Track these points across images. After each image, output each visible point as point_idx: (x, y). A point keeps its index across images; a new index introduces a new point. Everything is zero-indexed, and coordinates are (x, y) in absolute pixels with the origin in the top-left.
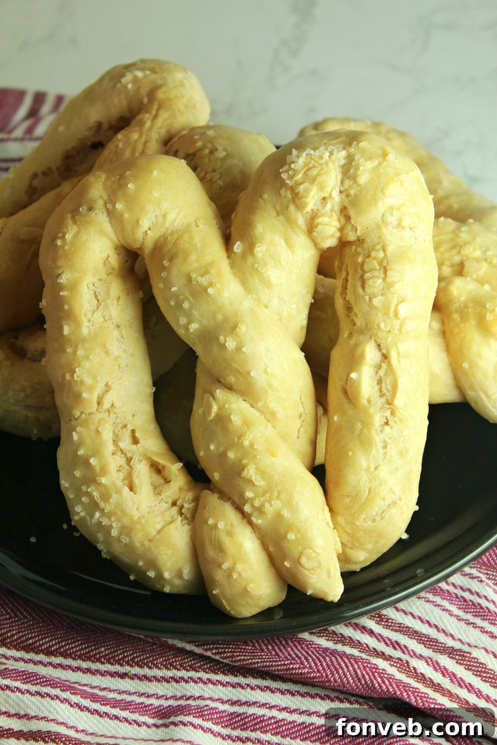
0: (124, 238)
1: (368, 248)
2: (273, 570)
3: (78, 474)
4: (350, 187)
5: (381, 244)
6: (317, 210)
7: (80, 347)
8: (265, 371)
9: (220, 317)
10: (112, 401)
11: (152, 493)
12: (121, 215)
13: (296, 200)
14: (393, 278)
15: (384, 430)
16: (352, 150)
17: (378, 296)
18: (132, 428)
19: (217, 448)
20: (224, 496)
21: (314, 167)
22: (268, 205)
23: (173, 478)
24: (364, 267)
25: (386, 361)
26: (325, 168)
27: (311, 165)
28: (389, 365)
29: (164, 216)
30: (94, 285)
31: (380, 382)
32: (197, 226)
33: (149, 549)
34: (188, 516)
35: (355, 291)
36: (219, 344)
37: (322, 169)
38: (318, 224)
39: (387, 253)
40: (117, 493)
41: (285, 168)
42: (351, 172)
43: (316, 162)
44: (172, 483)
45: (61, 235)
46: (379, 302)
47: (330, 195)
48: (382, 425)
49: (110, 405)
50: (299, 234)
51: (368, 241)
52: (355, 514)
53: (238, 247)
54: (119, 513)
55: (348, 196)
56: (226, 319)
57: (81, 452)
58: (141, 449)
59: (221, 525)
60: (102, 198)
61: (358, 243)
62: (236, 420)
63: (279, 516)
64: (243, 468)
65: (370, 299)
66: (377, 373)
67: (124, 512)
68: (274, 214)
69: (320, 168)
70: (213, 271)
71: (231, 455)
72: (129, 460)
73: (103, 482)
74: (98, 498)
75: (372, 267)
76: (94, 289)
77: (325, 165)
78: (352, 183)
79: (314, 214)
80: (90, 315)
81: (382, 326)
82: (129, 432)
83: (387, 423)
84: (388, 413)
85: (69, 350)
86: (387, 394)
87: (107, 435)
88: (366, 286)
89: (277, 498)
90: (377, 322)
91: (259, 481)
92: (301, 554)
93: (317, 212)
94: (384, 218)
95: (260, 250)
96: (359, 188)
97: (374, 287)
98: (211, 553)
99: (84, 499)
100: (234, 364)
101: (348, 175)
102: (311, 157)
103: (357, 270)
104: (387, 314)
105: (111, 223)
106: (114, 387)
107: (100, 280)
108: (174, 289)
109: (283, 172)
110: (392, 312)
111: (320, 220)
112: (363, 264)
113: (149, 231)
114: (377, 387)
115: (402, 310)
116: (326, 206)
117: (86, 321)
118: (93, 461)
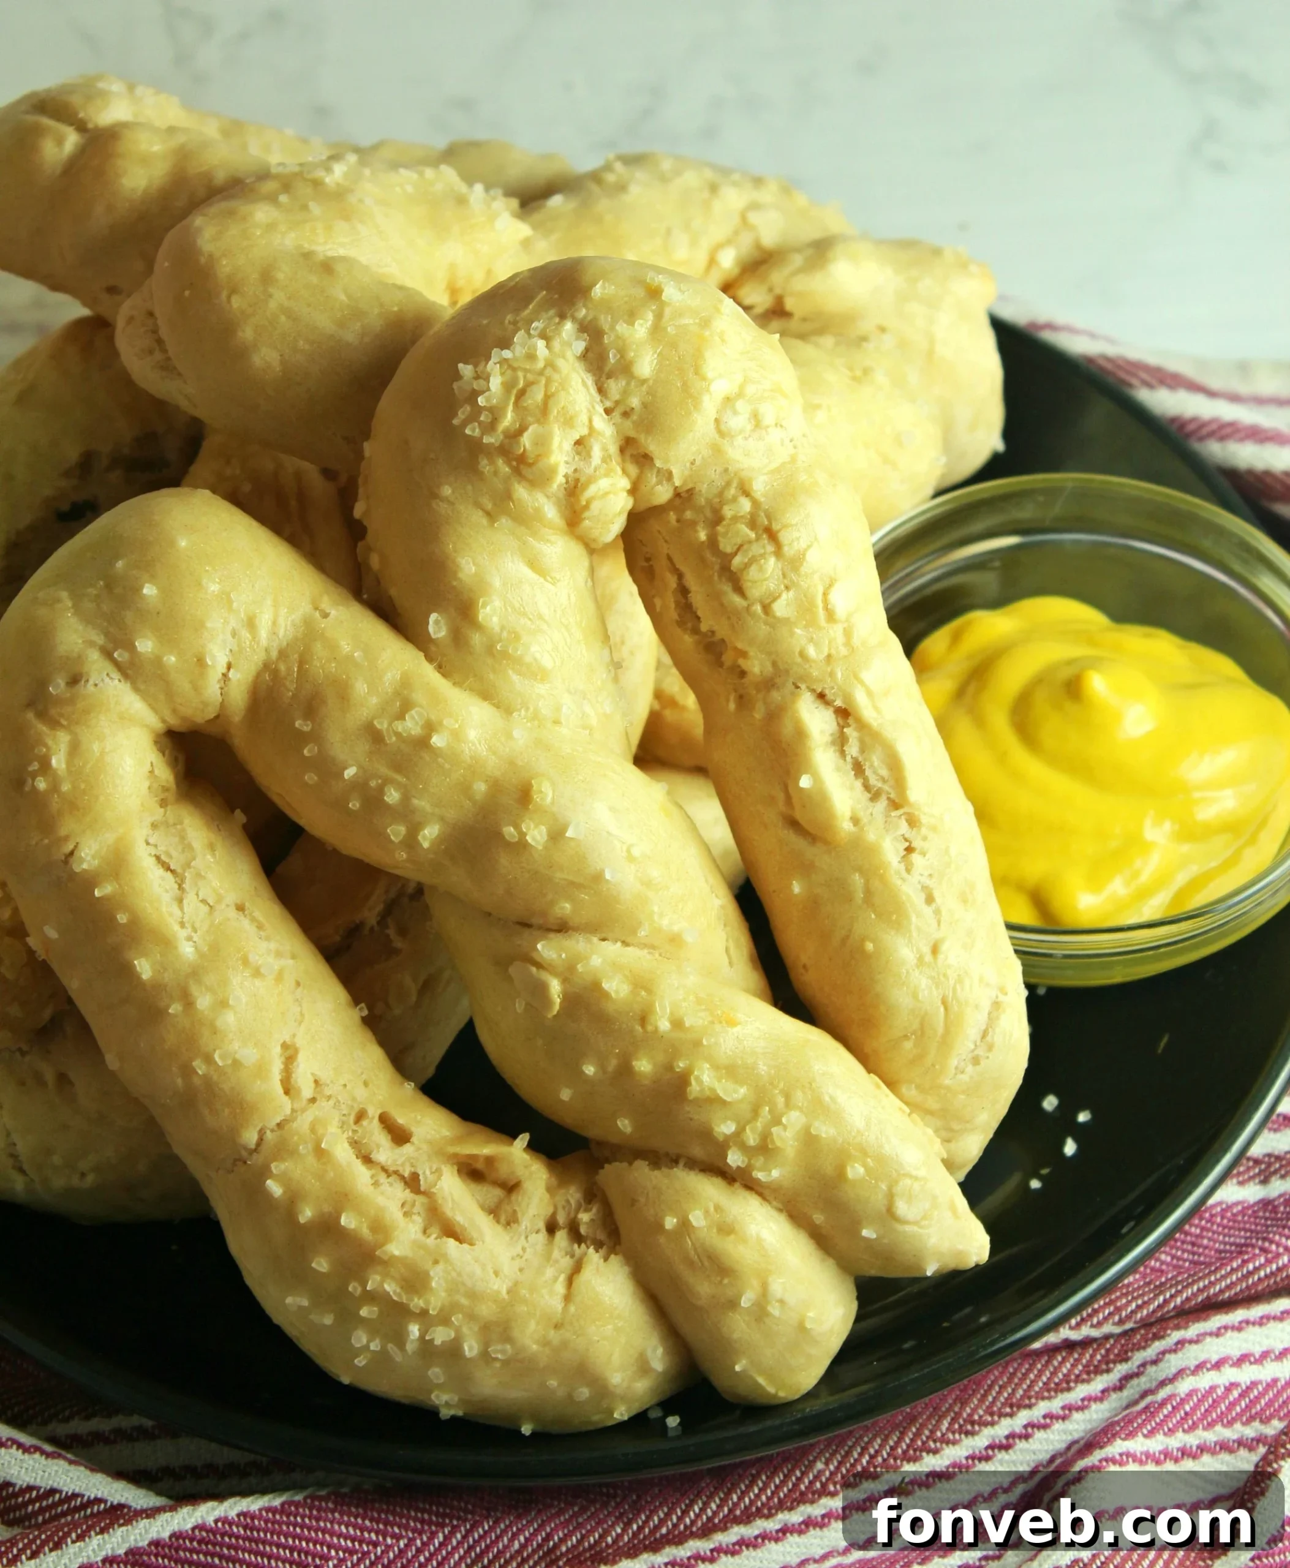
1: (708, 503)
3: (322, 1264)
4: (625, 393)
5: (734, 484)
6: (575, 471)
7: (195, 991)
8: (629, 858)
9: (480, 788)
10: (312, 1074)
11: (498, 1227)
12: (158, 662)
13: (524, 470)
14: (794, 544)
15: (911, 864)
17: (779, 596)
18: (379, 1111)
19: (602, 1066)
20: (659, 1159)
21: (529, 384)
22: (462, 508)
23: (521, 1174)
24: (721, 546)
25: (850, 721)
26: (556, 377)
27: (521, 384)
28: (861, 726)
29: (251, 624)
30: (148, 843)
31: (857, 768)
32: (325, 615)
33: (565, 1345)
34: (600, 1235)
35: (721, 605)
36: (508, 845)
37: (548, 381)
38: (587, 501)
39: (757, 496)
40: (436, 1262)
41: (461, 415)
42: (612, 361)
43: (526, 371)
44: (527, 1185)
45: (35, 766)
46: (787, 605)
47: (591, 427)
48: (902, 857)
49: (312, 1085)
50: (552, 538)
51: (703, 488)
52: (932, 1066)
53: (436, 626)
54: (464, 1301)
55: (625, 414)
56: (496, 786)
57: (306, 1214)
58: (423, 1146)
59: (697, 1221)
60: (91, 644)
61: (677, 502)
62: (615, 987)
63: (809, 1141)
64: (683, 1080)
65: (766, 609)
66: (842, 754)
67: (472, 1295)
68: (484, 520)
69: (543, 381)
70: (418, 696)
71: (641, 1066)
72: (412, 1183)
73: (395, 1253)
74: (399, 1295)
75: (739, 541)
76: (153, 851)
77: (549, 371)
78: (623, 383)
79: (572, 483)
80: (178, 912)
81: (811, 652)
82: (376, 1123)
83: (910, 849)
84: (902, 827)
85: (175, 1009)
86: (885, 787)
87: (344, 1153)
88: (746, 585)
89: (787, 1105)
90: (797, 650)
91: (732, 1092)
92: (891, 1197)
93: (576, 475)
94: (723, 427)
95: (487, 613)
96: (644, 388)
97: (764, 580)
98: (702, 1288)
99: (364, 1312)
100: (558, 875)
101: (606, 369)
102: (510, 367)
103: (702, 560)
104: (811, 623)
105: (136, 689)
106: (300, 1042)
107: (154, 826)
108: (349, 773)
109: (465, 424)
110: (821, 614)
111: (591, 491)
112: (713, 542)
113: (232, 671)
114: (859, 784)
115: (839, 601)
116: (589, 455)
117: (176, 928)
118: (348, 1220)
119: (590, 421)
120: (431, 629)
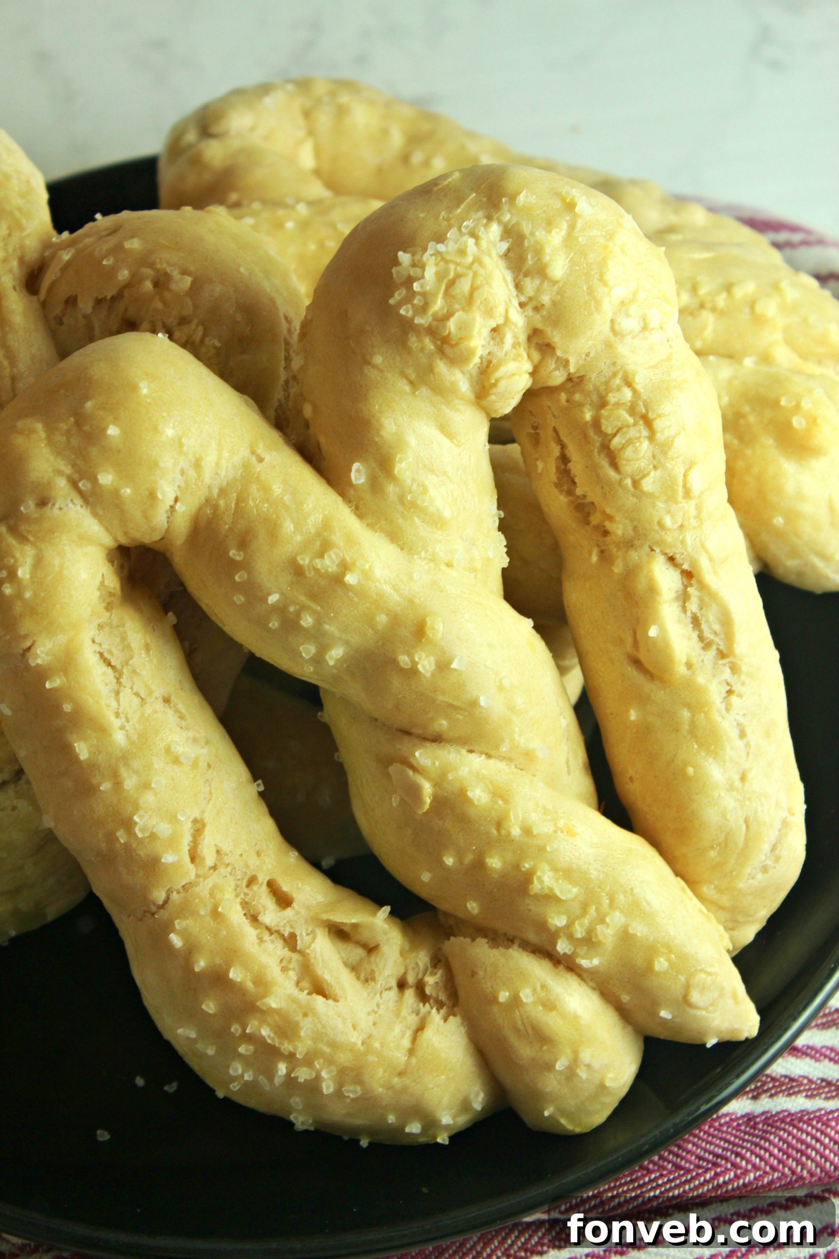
0: (126, 533)
1: (596, 389)
2: (629, 1029)
3: (210, 1007)
4: (538, 290)
5: (620, 375)
6: (489, 353)
7: (124, 772)
8: (501, 688)
10: (216, 845)
11: (358, 985)
12: (116, 493)
13: (447, 349)
14: (667, 431)
15: (731, 705)
16: (507, 217)
17: (648, 474)
18: (268, 878)
19: (460, 859)
20: (500, 938)
21: (458, 276)
22: (389, 376)
23: (381, 938)
24: (603, 428)
25: (693, 582)
26: (481, 272)
27: (452, 276)
28: (703, 587)
29: (197, 465)
30: (94, 642)
31: (696, 622)
32: (261, 460)
33: (405, 1089)
34: (442, 997)
35: (598, 476)
36: (401, 670)
37: (475, 275)
38: (497, 381)
39: (639, 388)
40: (305, 1015)
41: (397, 296)
42: (530, 262)
43: (457, 264)
44: (385, 948)
45: (4, 574)
46: (654, 482)
47: (507, 319)
48: (725, 698)
49: (215, 855)
50: (462, 408)
51: (593, 376)
52: (731, 872)
53: (358, 474)
54: (326, 1049)
55: (536, 309)
56: (395, 620)
57: (201, 964)
58: (303, 912)
59: (526, 995)
60: (60, 473)
61: (569, 385)
62: (478, 795)
63: (626, 937)
64: (527, 878)
65: (636, 483)
66: (684, 609)
67: (333, 1045)
68: (408, 388)
69: (471, 274)
70: (337, 538)
71: (495, 862)
72: (290, 942)
73: (274, 1005)
74: (273, 1039)
75: (619, 424)
76: (98, 649)
77: (476, 265)
78: (538, 282)
79: (485, 364)
80: (114, 704)
81: (668, 522)
82: (264, 888)
83: (730, 692)
84: (727, 674)
85: (105, 786)
86: (717, 640)
87: (236, 915)
88: (622, 463)
89: (612, 905)
90: (656, 519)
91: (567, 891)
92: (687, 987)
93: (489, 357)
94: (616, 327)
95: (403, 467)
96: (556, 288)
97: (638, 460)
98: (525, 1051)
99: (242, 1049)
100: (440, 698)
101: (525, 268)
102: (443, 259)
103: (585, 436)
104: (671, 498)
105: (95, 514)
106: (208, 818)
107: (101, 627)
108: (273, 599)
109: (400, 304)
110: (680, 490)
111: (502, 371)
112: (596, 423)
113: (178, 504)
114: (695, 635)
115: (696, 482)
116: (502, 341)
117: (112, 718)
118: (235, 974)
119: (507, 312)
120: (352, 476)
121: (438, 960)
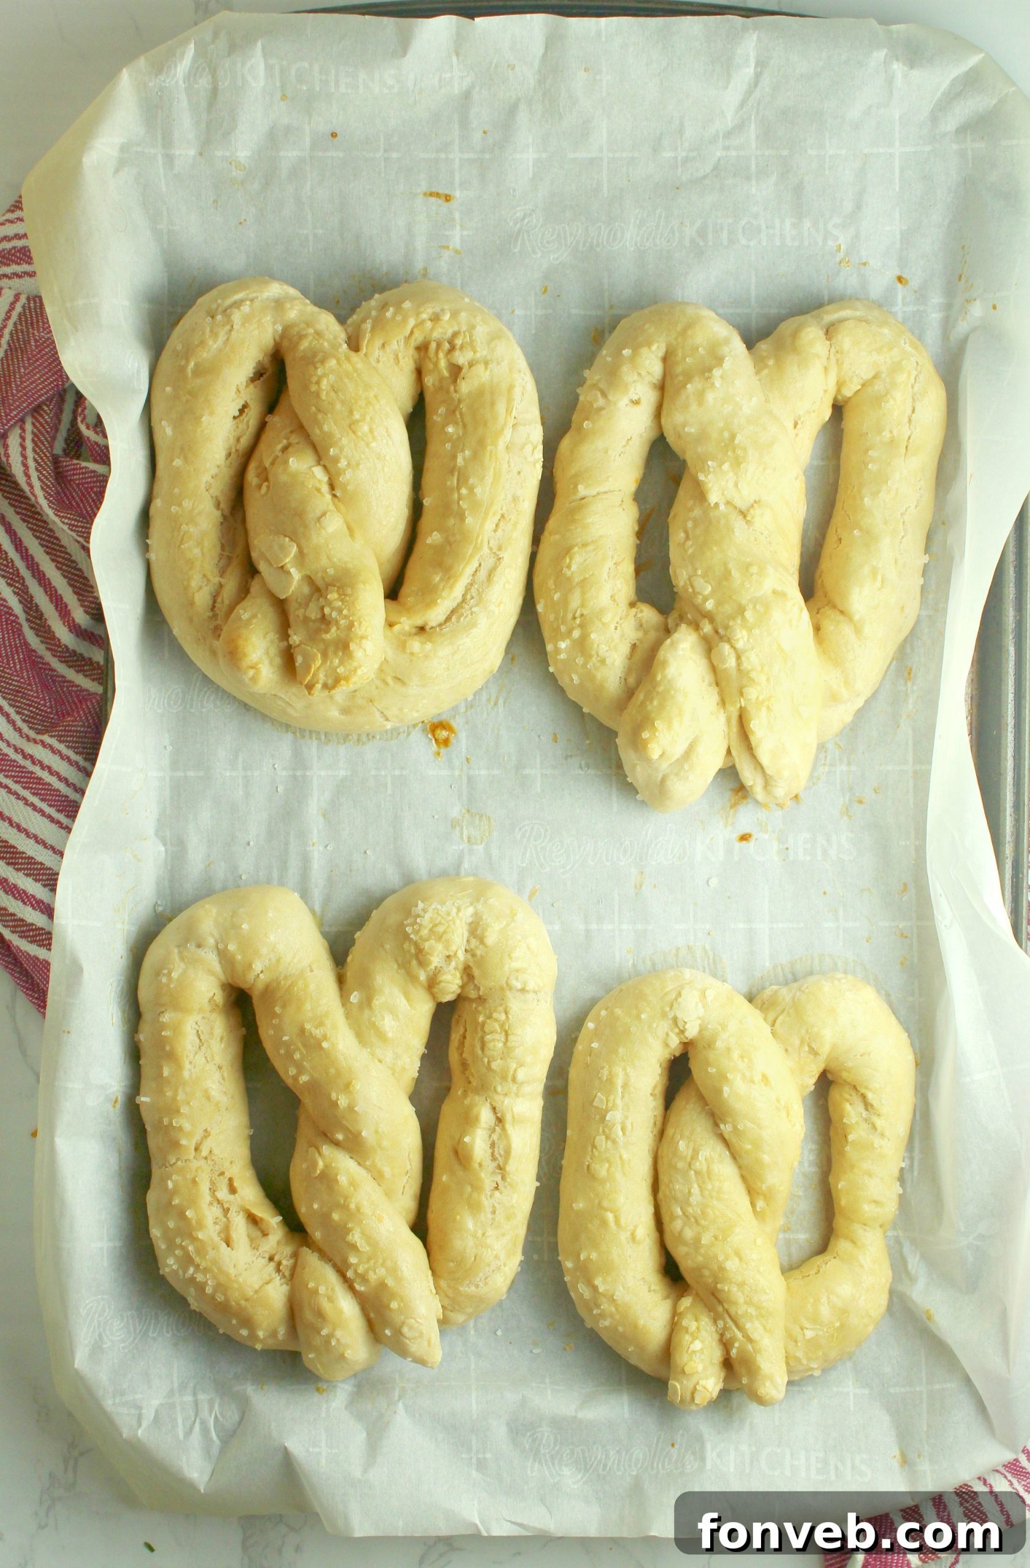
0: (232, 978)
1: (489, 1008)
3: (172, 1224)
4: (477, 947)
5: (503, 1007)
6: (440, 967)
7: (180, 1090)
8: (376, 1131)
9: (332, 1071)
10: (211, 1148)
11: (248, 1248)
12: (233, 956)
13: (420, 956)
14: (513, 1042)
15: (493, 1195)
16: (480, 907)
17: (497, 1059)
18: (230, 1176)
19: (321, 1207)
20: (324, 1256)
21: (440, 923)
23: (271, 1231)
24: (484, 1028)
25: (500, 1125)
26: (452, 926)
27: (437, 922)
28: (504, 1129)
29: (278, 960)
30: (197, 1023)
31: (493, 1145)
32: (312, 971)
33: (245, 1308)
34: (287, 1274)
35: (474, 1052)
36: (330, 1100)
37: (449, 927)
38: (440, 982)
39: (510, 1017)
40: (213, 1249)
41: (409, 921)
42: (479, 933)
43: (443, 918)
44: (271, 1237)
45: (165, 972)
46: (498, 1065)
47: (455, 954)
48: (492, 1190)
49: (208, 1152)
50: (419, 988)
51: (490, 1001)
52: (458, 1279)
53: (355, 997)
54: (215, 1269)
55: (473, 956)
56: (338, 1074)
57: (176, 1201)
58: (238, 1200)
59: (322, 1290)
60: (213, 936)
61: (479, 1001)
62: (343, 1179)
63: (382, 1284)
64: (348, 1231)
65: (489, 1062)
66: (490, 1136)
67: (220, 1269)
68: (396, 966)
69: (447, 925)
70: (327, 1021)
71: (336, 1216)
72: (226, 1211)
73: (199, 1236)
74: (193, 1253)
75: (492, 1029)
76: (197, 1028)
77: (452, 922)
78: (478, 943)
79: (437, 971)
80: (191, 1057)
81: (499, 1089)
82: (226, 1181)
83: (497, 1188)
84: (499, 1178)
85: (169, 1092)
86: (500, 1158)
87: (204, 1187)
88: (486, 1049)
89: (382, 1265)
90: (493, 1084)
91: (363, 1247)
92: (403, 1323)
93: (440, 969)
94: (508, 982)
95: (377, 1002)
96: (485, 949)
97: (494, 1050)
98: (309, 1317)
99: (177, 1252)
100: (344, 1122)
101: (475, 934)
102: (437, 912)
103: (476, 1029)
104: (504, 1077)
105: (220, 963)
106: (213, 1132)
107: (203, 1017)
108: (285, 1038)
109: (407, 925)
110: (510, 1076)
111: (443, 978)
112: (483, 1024)
113: (262, 974)
114: (490, 1151)
115: (521, 1075)
116: (449, 964)
117: (187, 1063)
118: (189, 1213)
119: (456, 951)
120: (352, 997)
121: (295, 1255)
